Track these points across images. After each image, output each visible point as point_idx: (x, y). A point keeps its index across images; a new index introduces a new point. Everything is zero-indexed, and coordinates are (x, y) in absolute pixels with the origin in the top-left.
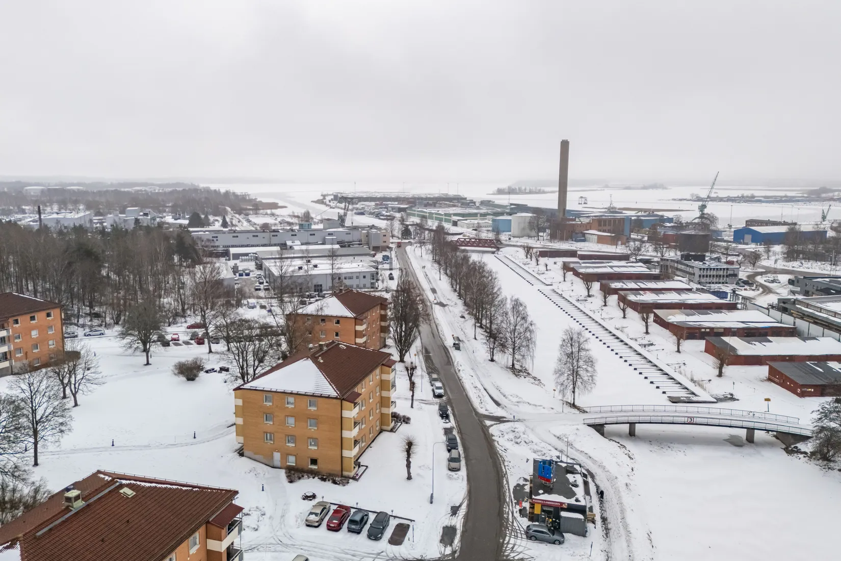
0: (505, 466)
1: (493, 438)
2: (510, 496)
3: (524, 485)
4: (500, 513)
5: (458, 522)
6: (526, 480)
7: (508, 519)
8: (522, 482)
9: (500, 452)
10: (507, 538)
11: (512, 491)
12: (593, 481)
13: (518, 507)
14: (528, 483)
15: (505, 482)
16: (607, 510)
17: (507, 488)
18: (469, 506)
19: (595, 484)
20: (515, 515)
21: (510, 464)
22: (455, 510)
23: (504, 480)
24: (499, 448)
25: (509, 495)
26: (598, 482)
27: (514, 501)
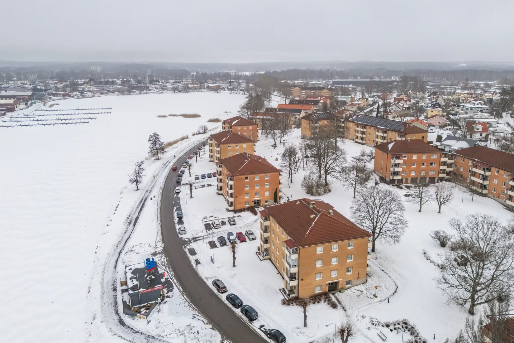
0: (187, 301)
1: (210, 326)
2: (173, 281)
3: (168, 293)
4: (174, 270)
5: (192, 258)
6: (168, 297)
7: (169, 268)
8: (170, 294)
9: (196, 313)
10: (165, 260)
11: (174, 285)
12: (120, 317)
13: (166, 277)
14: (166, 295)
15: (180, 288)
16: (112, 296)
17: (177, 285)
18: (194, 269)
19: (118, 315)
20: (166, 272)
21: (183, 304)
22: (198, 262)
23: (181, 289)
24: (200, 316)
25: (174, 281)
27: (170, 279)
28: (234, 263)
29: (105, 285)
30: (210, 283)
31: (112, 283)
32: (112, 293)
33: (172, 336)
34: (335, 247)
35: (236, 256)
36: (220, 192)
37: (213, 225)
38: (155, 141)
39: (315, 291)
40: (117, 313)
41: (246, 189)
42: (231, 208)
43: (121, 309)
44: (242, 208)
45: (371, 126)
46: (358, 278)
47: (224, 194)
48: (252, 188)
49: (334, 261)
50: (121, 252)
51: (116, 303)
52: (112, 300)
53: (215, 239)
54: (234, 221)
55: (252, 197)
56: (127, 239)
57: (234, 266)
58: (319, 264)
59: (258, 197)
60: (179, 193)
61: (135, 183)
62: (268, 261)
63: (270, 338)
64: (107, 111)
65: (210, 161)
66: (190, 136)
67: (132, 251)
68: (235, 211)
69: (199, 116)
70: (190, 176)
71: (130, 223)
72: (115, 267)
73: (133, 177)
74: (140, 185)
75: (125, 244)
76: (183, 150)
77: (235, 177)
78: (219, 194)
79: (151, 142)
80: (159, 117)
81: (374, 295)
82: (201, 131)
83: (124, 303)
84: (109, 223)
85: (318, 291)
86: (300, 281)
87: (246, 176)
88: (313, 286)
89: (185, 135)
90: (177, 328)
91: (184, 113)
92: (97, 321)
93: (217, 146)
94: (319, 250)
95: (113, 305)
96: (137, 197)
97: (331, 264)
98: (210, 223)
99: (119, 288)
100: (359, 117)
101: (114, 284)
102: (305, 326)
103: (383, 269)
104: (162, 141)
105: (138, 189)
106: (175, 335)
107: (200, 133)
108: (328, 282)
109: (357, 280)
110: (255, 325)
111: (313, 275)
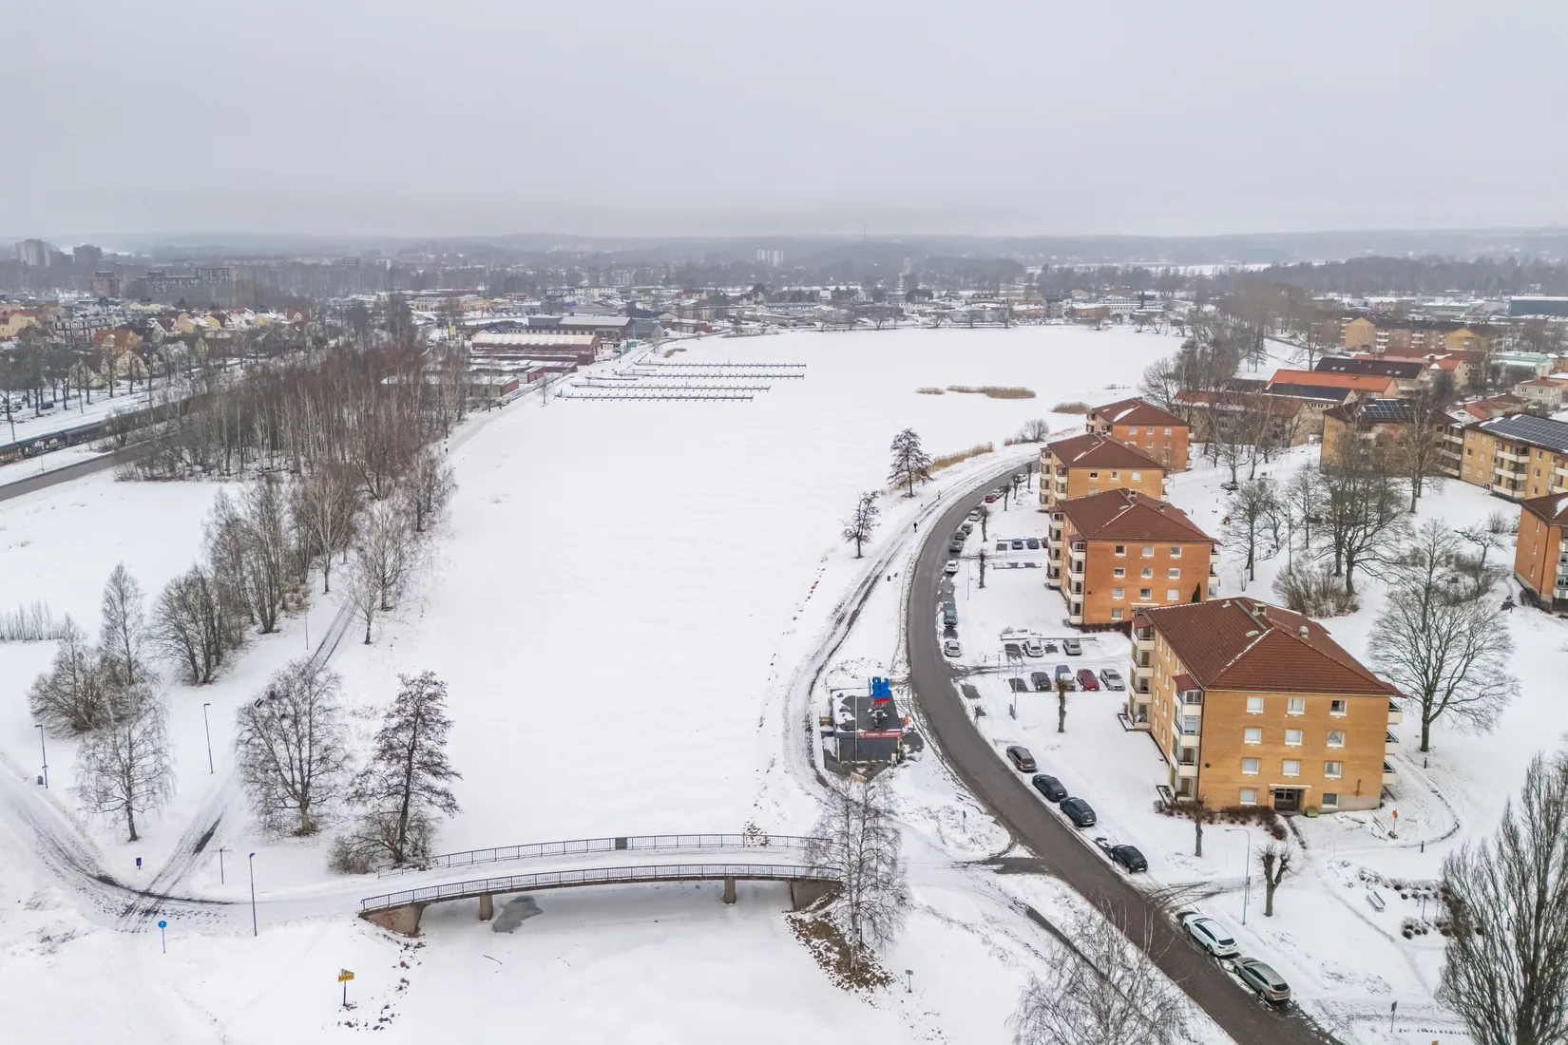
0: (948, 771)
1: (993, 819)
2: (924, 735)
3: (912, 752)
4: (927, 716)
5: (969, 704)
6: (911, 758)
7: (917, 713)
8: (916, 754)
9: (966, 793)
10: (911, 697)
11: (925, 742)
12: (818, 772)
13: (910, 725)
14: (907, 755)
15: (938, 749)
16: (803, 739)
17: (932, 743)
18: (970, 723)
19: (815, 769)
20: (910, 718)
21: (942, 776)
22: (979, 712)
23: (939, 751)
24: (972, 800)
25: (926, 736)
26: (812, 772)
27: (917, 731)
28: (1061, 724)
29: (791, 720)
30: (1001, 752)
31: (803, 718)
32: (803, 734)
33: (914, 816)
34: (1296, 706)
35: (1066, 709)
36: (1054, 582)
37: (1025, 648)
38: (907, 449)
39: (1239, 800)
40: (813, 765)
41: (1118, 576)
42: (1076, 619)
43: (820, 762)
44: (1104, 622)
45: (1545, 448)
46: (1357, 793)
47: (1062, 589)
48: (1133, 575)
49: (1293, 739)
50: (820, 669)
51: (811, 750)
52: (804, 745)
53: (1027, 678)
54: (1078, 646)
55: (1129, 597)
56: (835, 649)
57: (1061, 730)
58: (1252, 738)
59: (1148, 601)
60: (952, 574)
61: (855, 540)
62: (1145, 735)
63: (1114, 859)
64: (795, 372)
65: (1041, 511)
66: (998, 445)
67: (843, 669)
68: (1084, 628)
69: (1030, 395)
70: (985, 540)
71: (840, 621)
72: (810, 693)
73: (853, 527)
74: (864, 546)
75: (830, 655)
76: (975, 479)
77: (1090, 544)
78: (1052, 588)
79: (897, 452)
80: (922, 392)
81: (1390, 834)
82: (1030, 436)
83: (826, 753)
84: (799, 615)
85: (1248, 800)
86: (1203, 769)
87: (1119, 544)
88: (1235, 786)
89: (984, 443)
90: (924, 806)
91: (989, 384)
92: (779, 770)
93: (1060, 471)
94: (1255, 704)
95: (806, 752)
96: (859, 571)
97: (1283, 744)
98: (1020, 643)
99: (817, 729)
100: (1513, 418)
101: (807, 720)
102: (1198, 853)
103: (1437, 789)
104: (924, 452)
105: (860, 556)
106: (920, 817)
107: (1025, 441)
108: (1274, 785)
109: (1354, 797)
110: (1087, 836)
111: (1237, 762)
